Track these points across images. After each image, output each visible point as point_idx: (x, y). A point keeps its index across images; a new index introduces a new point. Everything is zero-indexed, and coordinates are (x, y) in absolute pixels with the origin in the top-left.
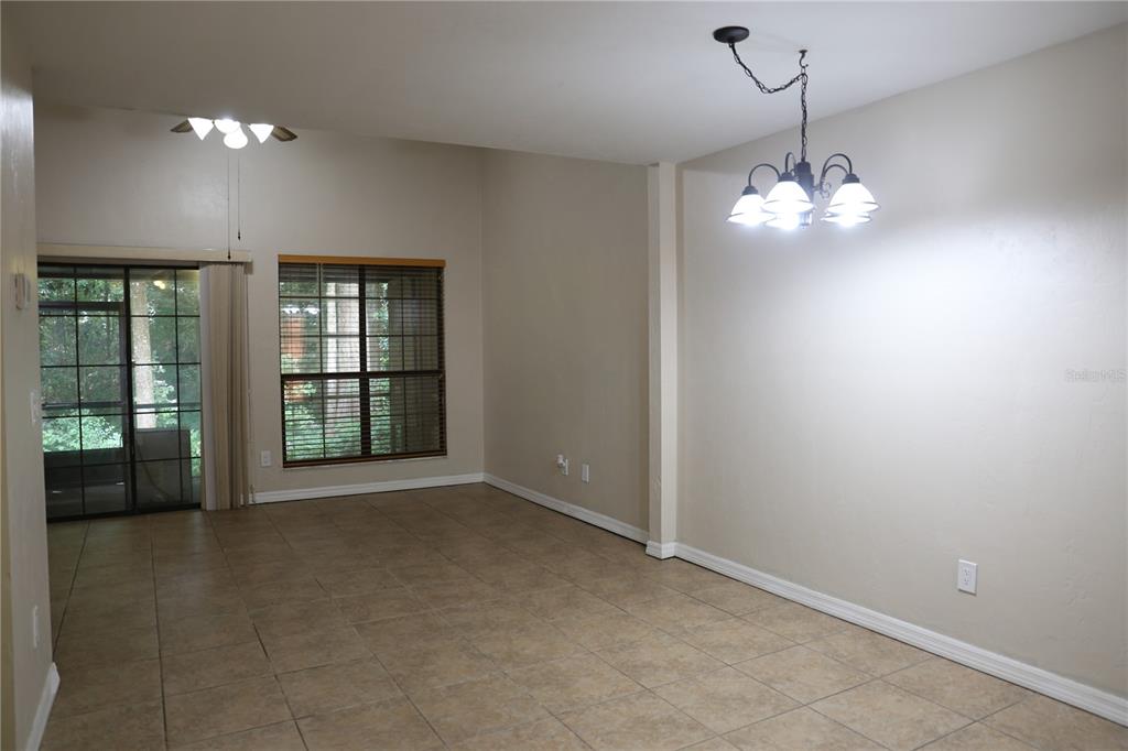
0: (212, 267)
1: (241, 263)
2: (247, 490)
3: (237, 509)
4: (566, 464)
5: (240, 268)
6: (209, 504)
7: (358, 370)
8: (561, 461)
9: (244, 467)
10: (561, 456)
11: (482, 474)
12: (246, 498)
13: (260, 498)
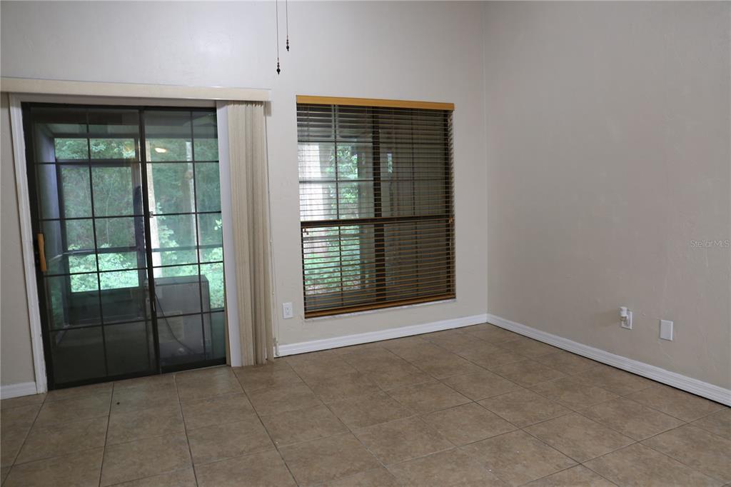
0: (231, 107)
1: (260, 103)
2: (272, 342)
3: (262, 365)
4: (630, 317)
5: (260, 109)
6: (235, 360)
7: (372, 216)
8: (624, 314)
9: (268, 320)
10: (624, 308)
11: (486, 315)
12: (270, 352)
13: (283, 350)
